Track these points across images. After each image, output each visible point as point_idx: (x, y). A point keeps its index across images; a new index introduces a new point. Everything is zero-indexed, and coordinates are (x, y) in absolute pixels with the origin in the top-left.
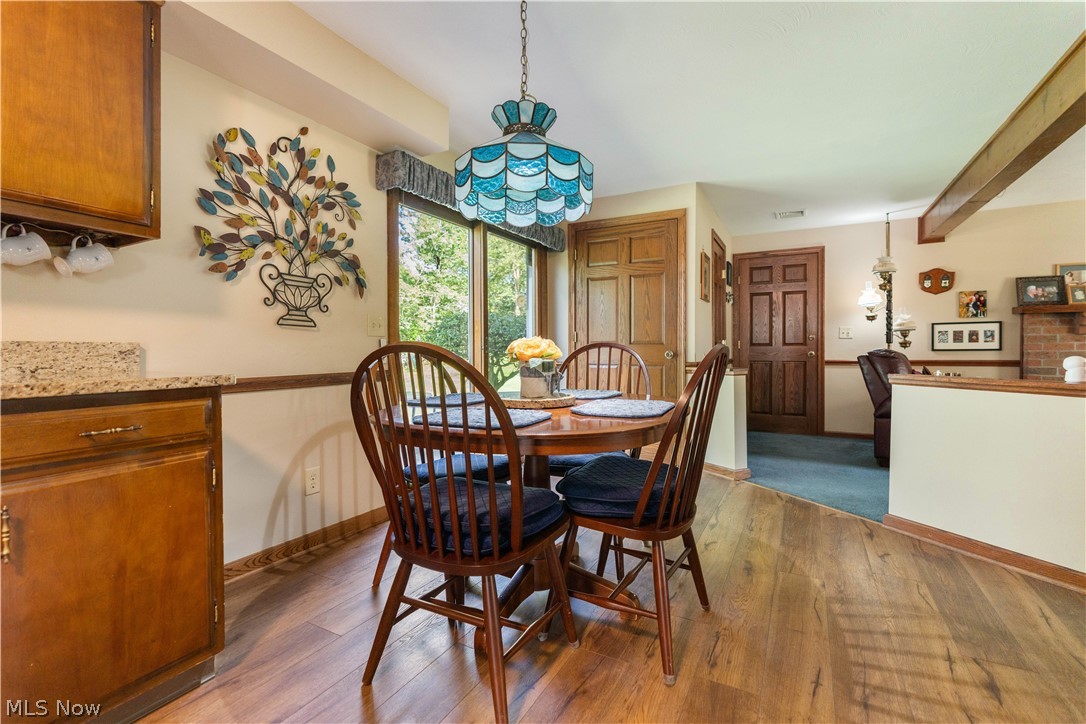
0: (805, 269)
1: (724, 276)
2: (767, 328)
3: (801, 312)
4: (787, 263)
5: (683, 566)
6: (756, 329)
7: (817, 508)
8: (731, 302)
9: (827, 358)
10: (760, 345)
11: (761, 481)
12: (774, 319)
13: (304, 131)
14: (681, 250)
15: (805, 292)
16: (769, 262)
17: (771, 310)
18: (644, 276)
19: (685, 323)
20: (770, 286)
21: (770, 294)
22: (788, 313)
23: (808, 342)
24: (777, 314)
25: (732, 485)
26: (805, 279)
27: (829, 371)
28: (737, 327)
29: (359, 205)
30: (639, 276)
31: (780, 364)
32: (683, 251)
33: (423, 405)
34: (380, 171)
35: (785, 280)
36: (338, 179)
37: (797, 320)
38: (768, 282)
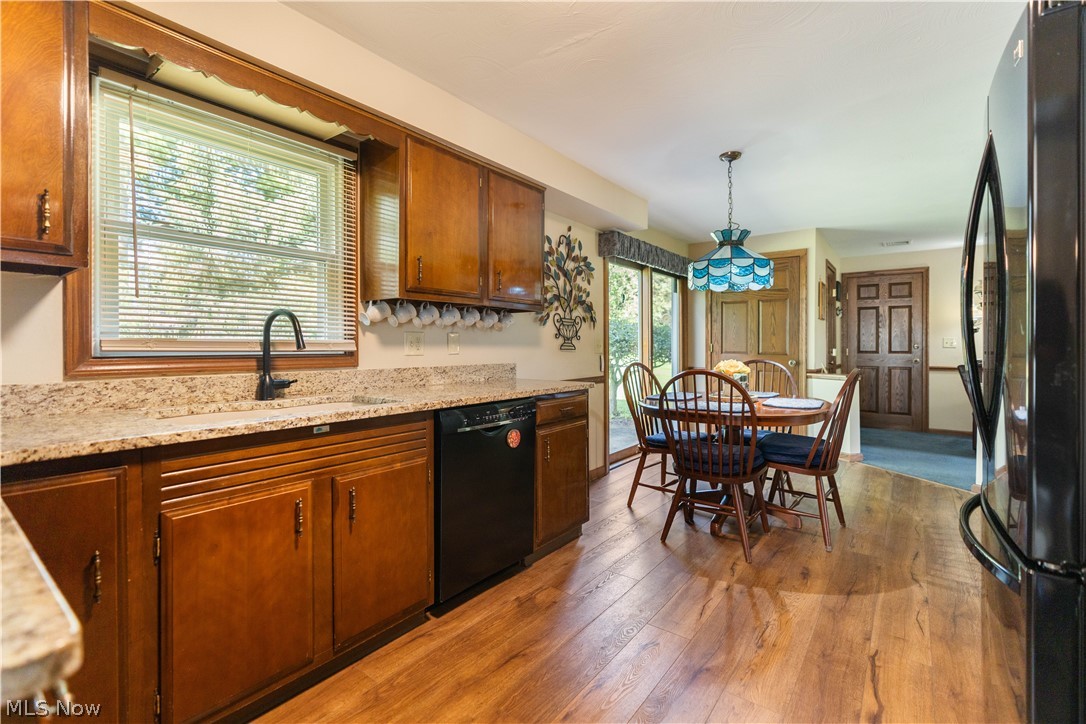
0: (910, 288)
1: (834, 295)
2: (874, 338)
3: (906, 324)
4: (892, 282)
5: (829, 500)
6: (863, 338)
7: (919, 481)
8: (840, 316)
9: (931, 364)
10: (866, 352)
11: (871, 462)
12: (880, 330)
13: (569, 229)
14: (803, 282)
15: (910, 307)
16: (876, 280)
17: (878, 322)
18: (770, 301)
19: (806, 339)
20: (877, 301)
21: (877, 308)
22: (894, 325)
23: (913, 350)
24: (884, 326)
25: (849, 465)
26: (910, 295)
27: (932, 376)
28: (845, 337)
29: (593, 269)
30: (767, 301)
31: (886, 371)
32: (804, 282)
33: (676, 400)
34: (602, 245)
35: (890, 296)
36: (583, 255)
37: (902, 331)
38: (875, 298)
